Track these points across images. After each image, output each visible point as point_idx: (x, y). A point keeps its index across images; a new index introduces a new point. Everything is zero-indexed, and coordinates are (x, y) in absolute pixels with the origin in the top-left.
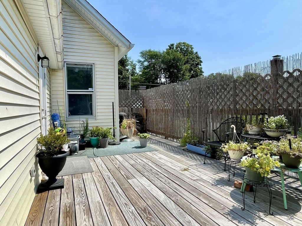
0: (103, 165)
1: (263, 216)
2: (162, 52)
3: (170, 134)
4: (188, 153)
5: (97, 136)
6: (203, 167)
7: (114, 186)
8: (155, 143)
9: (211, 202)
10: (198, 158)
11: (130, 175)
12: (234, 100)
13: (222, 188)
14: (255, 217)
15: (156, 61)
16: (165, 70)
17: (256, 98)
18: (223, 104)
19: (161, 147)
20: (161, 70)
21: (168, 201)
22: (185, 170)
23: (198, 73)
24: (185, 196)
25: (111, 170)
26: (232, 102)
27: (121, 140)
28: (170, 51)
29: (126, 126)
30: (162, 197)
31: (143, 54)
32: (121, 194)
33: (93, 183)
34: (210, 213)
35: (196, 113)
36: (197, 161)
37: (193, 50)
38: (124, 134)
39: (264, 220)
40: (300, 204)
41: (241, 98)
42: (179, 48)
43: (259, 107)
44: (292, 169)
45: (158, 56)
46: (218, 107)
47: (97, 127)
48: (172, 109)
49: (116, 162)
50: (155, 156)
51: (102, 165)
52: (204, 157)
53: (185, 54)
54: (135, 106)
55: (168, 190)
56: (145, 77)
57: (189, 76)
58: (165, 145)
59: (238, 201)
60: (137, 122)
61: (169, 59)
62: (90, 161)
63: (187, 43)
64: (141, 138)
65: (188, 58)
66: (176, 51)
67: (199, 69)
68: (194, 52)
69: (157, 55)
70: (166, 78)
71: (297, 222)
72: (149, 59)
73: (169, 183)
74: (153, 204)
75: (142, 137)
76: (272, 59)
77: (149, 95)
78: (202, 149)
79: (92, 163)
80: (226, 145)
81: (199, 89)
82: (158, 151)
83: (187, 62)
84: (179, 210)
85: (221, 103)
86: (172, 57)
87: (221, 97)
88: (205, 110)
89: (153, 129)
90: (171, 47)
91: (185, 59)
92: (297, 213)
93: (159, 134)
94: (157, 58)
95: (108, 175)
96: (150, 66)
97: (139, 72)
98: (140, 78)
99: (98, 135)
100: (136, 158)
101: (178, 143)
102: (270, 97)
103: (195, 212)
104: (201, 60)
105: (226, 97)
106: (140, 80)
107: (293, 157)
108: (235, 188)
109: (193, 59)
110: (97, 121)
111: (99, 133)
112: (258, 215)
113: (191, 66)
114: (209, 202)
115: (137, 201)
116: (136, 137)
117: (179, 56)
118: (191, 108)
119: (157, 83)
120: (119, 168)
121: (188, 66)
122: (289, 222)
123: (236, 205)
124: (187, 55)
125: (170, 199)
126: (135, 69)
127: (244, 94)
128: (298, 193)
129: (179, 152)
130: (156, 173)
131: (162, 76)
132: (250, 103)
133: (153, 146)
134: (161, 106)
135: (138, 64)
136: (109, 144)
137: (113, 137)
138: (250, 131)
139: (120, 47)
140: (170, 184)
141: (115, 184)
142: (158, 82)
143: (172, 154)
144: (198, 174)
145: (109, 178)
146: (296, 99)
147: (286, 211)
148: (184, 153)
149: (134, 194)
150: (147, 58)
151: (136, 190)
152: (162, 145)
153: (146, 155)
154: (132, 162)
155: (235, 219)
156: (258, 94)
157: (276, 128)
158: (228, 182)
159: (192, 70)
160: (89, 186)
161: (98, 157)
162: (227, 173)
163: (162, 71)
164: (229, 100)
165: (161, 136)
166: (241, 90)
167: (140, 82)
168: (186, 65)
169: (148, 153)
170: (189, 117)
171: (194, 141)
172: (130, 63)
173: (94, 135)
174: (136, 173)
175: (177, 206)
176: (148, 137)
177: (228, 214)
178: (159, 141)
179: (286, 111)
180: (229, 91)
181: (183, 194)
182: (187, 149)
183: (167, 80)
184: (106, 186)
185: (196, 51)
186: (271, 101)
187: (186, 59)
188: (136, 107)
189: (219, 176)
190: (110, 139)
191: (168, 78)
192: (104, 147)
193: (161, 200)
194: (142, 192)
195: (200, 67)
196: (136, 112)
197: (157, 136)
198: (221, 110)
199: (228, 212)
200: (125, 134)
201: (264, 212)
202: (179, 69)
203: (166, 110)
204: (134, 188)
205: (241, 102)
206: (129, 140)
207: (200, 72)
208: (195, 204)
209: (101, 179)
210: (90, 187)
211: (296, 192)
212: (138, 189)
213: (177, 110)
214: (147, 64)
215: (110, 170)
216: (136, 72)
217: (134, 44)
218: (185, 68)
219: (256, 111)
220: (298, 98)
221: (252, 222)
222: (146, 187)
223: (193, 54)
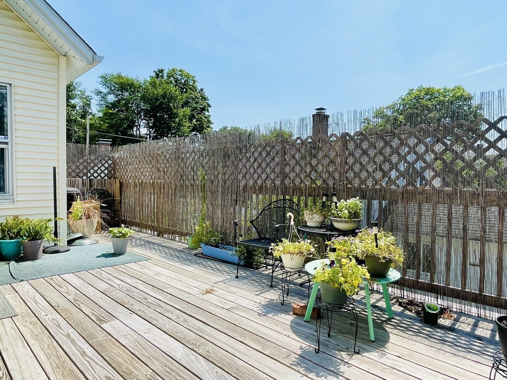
0: (39, 298)
1: (347, 358)
2: (142, 80)
3: (167, 227)
4: (206, 260)
5: (17, 236)
6: (236, 284)
7: (73, 341)
8: (141, 245)
9: (265, 346)
10: (223, 269)
11: (104, 314)
12: (282, 171)
13: (276, 317)
14: (337, 362)
15: (130, 95)
16: (147, 112)
17: (316, 170)
18: (264, 176)
19: (155, 252)
20: (140, 113)
21: (192, 357)
22: (208, 292)
23: (203, 124)
24: (219, 341)
25: (59, 307)
26: (277, 174)
27: (70, 242)
28: (158, 81)
29: (80, 215)
30: (179, 351)
31: (105, 80)
32: (94, 358)
33: (20, 340)
34: (269, 368)
35: (218, 191)
36: (223, 274)
37: (196, 84)
38: (75, 230)
39: (350, 365)
40: (386, 328)
41: (293, 170)
42: (172, 78)
43: (319, 183)
44: (380, 279)
45: (135, 87)
46: (255, 182)
47: (16, 217)
48: (173, 182)
49: (67, 289)
50: (146, 271)
51: (34, 298)
52: (237, 267)
53: (183, 89)
54: (98, 176)
55: (186, 334)
56: (108, 123)
57: (189, 127)
58: (160, 248)
59: (306, 338)
60: (102, 207)
61: (155, 94)
62: (4, 291)
63: (186, 71)
64: (115, 236)
65: (187, 98)
66: (168, 83)
67: (206, 118)
68: (198, 88)
69: (132, 85)
70: (149, 127)
71: (392, 360)
72: (118, 91)
73: (185, 321)
74: (165, 368)
75: (118, 235)
76: (315, 112)
77: (127, 157)
78: (230, 253)
79: (10, 296)
80: (277, 245)
81: (223, 151)
82: (149, 259)
83: (186, 104)
84: (216, 372)
85: (259, 176)
86: (160, 91)
87: (260, 166)
88: (233, 187)
89: (134, 219)
90: (159, 74)
91: (182, 98)
92: (387, 345)
93: (146, 227)
94: (132, 89)
95: (54, 319)
96: (119, 103)
97: (97, 112)
98: (99, 124)
99: (18, 234)
100: (110, 276)
101: (183, 243)
102: (336, 169)
103: (245, 370)
104: (209, 102)
105: (269, 167)
106: (99, 128)
107: (383, 261)
108: (295, 316)
109: (196, 99)
110: (17, 205)
111: (21, 229)
112: (339, 357)
113: (193, 110)
114: (263, 347)
115: (131, 367)
116: (100, 235)
117: (173, 92)
118: (208, 184)
119: (132, 135)
120: (77, 300)
121: (187, 110)
122: (383, 360)
123: (304, 346)
124: (186, 92)
125: (195, 352)
126: (89, 105)
127: (297, 163)
128: (378, 312)
129: (189, 260)
130: (156, 304)
131: (141, 124)
132: (306, 177)
133: (139, 251)
134: (151, 178)
135: (95, 97)
136: (44, 252)
137: (53, 236)
138: (310, 222)
139: (72, 59)
140: (187, 322)
141: (75, 338)
142: (135, 133)
143: (178, 264)
144: (231, 297)
145: (59, 326)
146: (372, 173)
147: (373, 343)
148: (198, 261)
149: (121, 353)
150: (113, 88)
151: (123, 343)
152: (154, 248)
153: (128, 269)
154: (103, 286)
155: (311, 371)
156: (318, 164)
157: (349, 217)
158: (282, 307)
159: (195, 118)
160: (10, 351)
161: (22, 281)
162: (275, 290)
163: (142, 114)
164: (273, 171)
165: (149, 231)
166: (294, 157)
167: (98, 131)
168: (185, 109)
169: (132, 265)
170: (204, 198)
171: (215, 240)
172: (79, 93)
173: (9, 234)
174: (116, 309)
175: (211, 364)
176: (129, 235)
177: (298, 364)
178: (147, 241)
179: (358, 191)
180: (274, 157)
181: (216, 339)
182: (202, 254)
183: (150, 132)
184: (55, 343)
185: (202, 88)
186: (337, 176)
187: (184, 98)
188: (99, 178)
189: (266, 298)
190: (47, 242)
191: (152, 127)
192: (34, 257)
193: (178, 356)
194: (137, 346)
195: (207, 113)
196: (99, 188)
197: (141, 231)
198: (261, 188)
199: (296, 360)
200: (77, 230)
201: (347, 350)
202: (172, 113)
203: (161, 184)
204: (119, 340)
205: (292, 175)
206: (86, 242)
207: (207, 123)
208: (241, 355)
209: (40, 331)
210: (14, 352)
211: (376, 312)
212: (128, 342)
213: (181, 186)
214: (114, 99)
215: (56, 308)
216: (91, 111)
217: (104, 57)
218: (182, 113)
219: (314, 189)
220: (374, 172)
221: (335, 371)
222: (142, 334)
223: (196, 91)
